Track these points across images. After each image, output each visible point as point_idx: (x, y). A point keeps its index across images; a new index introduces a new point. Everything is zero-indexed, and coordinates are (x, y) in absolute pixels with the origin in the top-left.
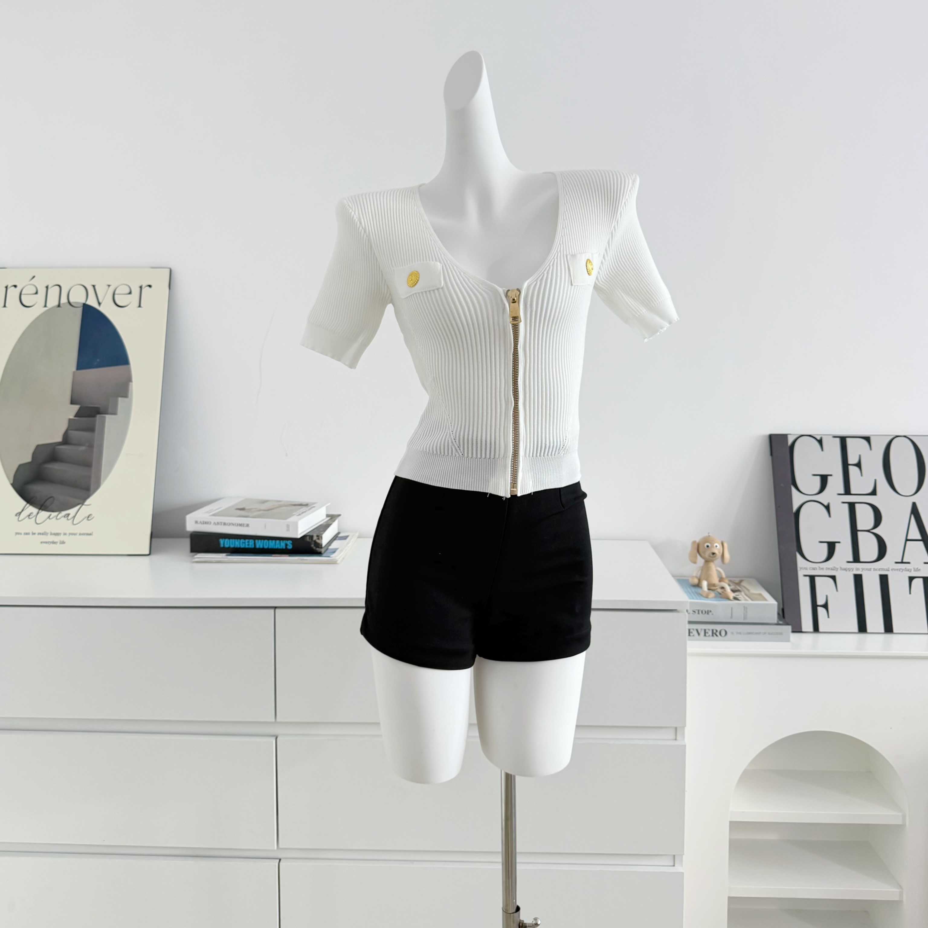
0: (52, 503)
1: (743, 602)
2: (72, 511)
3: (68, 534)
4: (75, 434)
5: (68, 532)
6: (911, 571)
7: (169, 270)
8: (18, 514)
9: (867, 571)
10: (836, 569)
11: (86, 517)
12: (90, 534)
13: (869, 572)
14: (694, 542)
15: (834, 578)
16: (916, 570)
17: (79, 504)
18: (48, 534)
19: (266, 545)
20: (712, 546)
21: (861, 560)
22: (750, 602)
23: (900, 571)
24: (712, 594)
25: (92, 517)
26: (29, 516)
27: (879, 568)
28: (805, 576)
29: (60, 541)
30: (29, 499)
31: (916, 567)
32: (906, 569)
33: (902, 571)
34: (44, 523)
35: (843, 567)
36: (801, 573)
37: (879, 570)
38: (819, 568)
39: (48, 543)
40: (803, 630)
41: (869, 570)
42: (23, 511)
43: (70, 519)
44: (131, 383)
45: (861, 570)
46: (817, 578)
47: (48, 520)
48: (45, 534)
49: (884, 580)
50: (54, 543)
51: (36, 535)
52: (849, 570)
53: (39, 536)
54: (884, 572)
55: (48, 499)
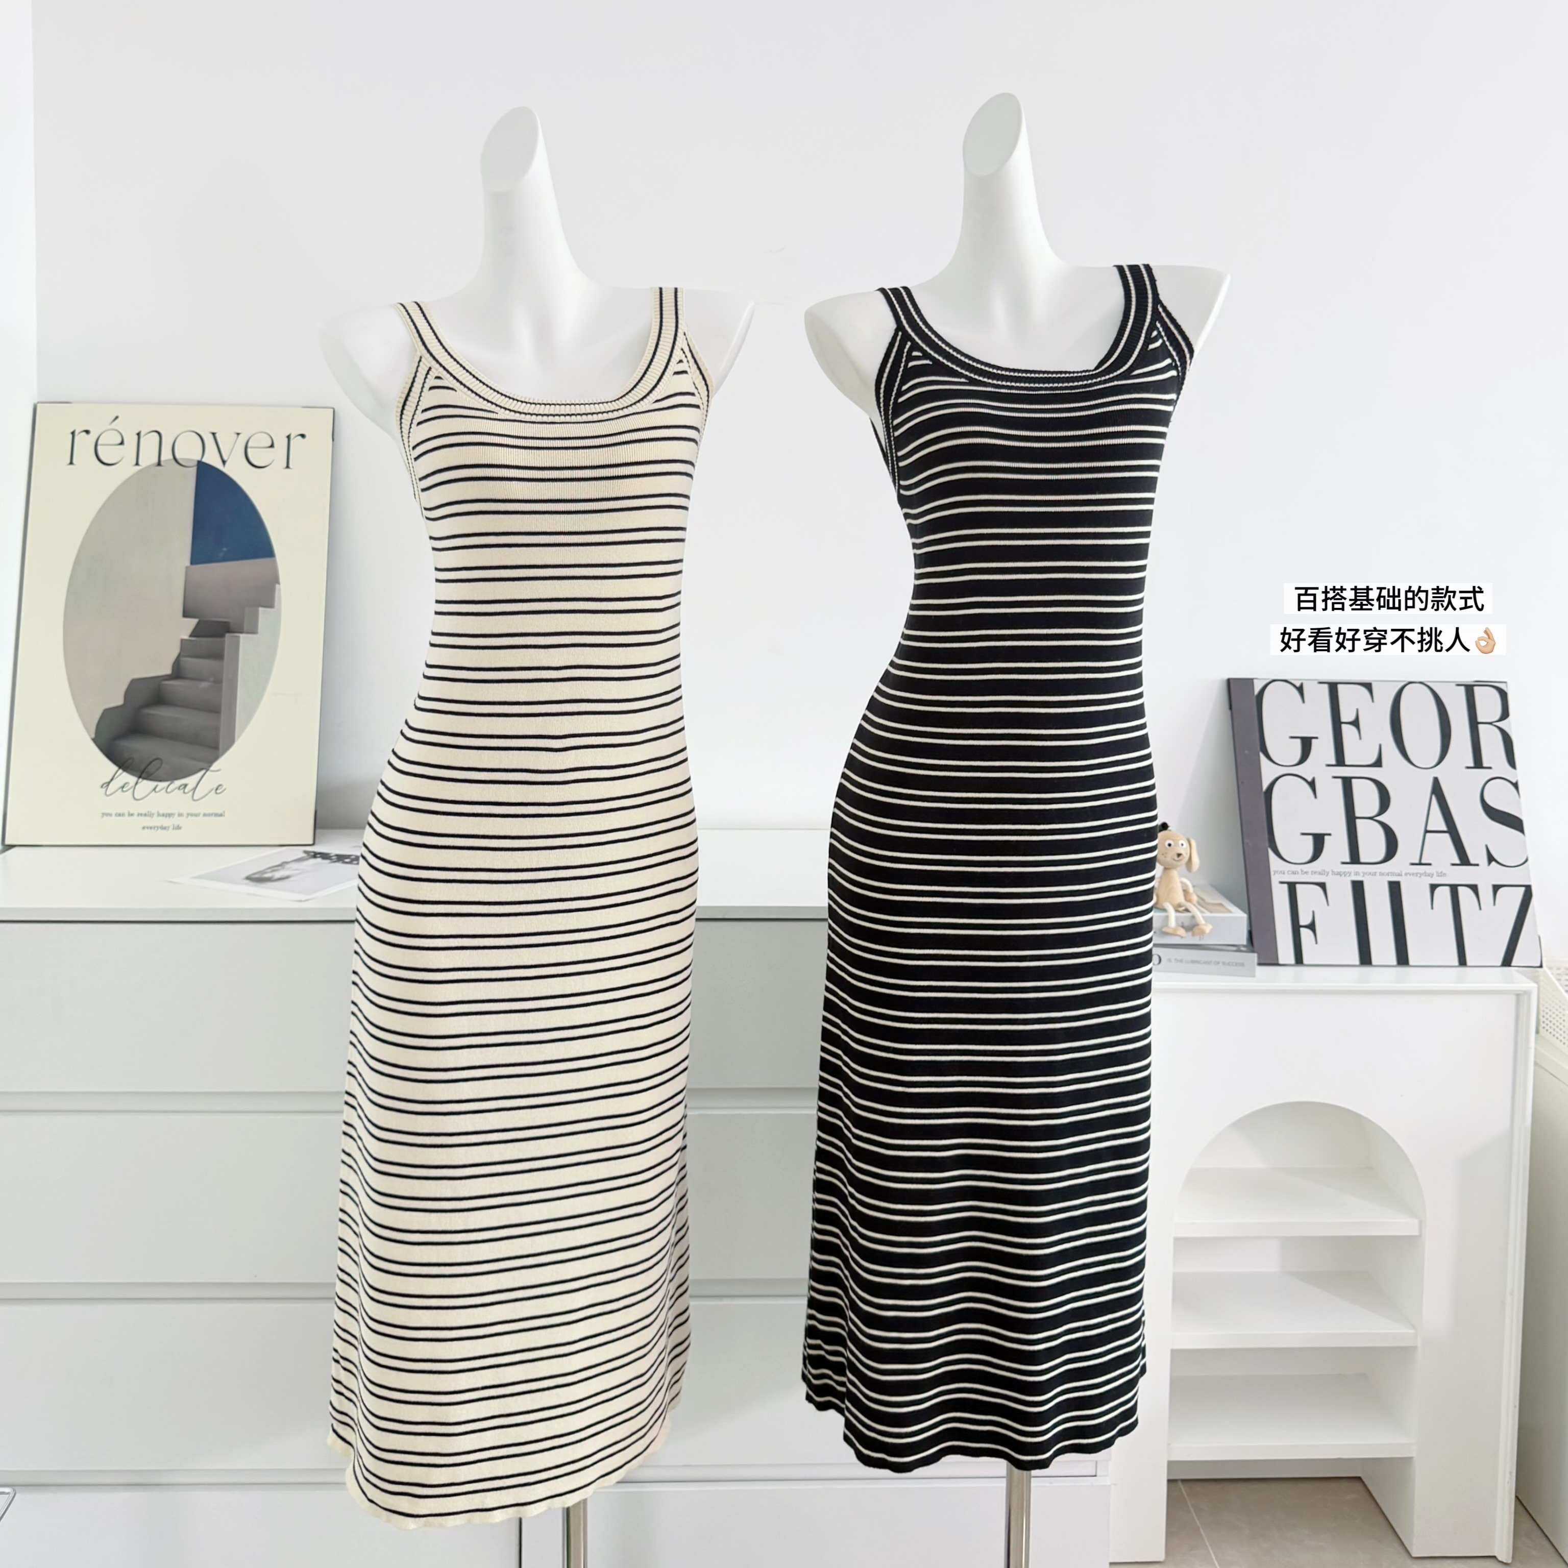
0: (158, 769)
2: (191, 781)
3: (185, 815)
5: (185, 812)
6: (1432, 877)
7: (333, 410)
8: (105, 786)
9: (1370, 876)
10: (1326, 874)
11: (212, 790)
12: (221, 815)
13: (1374, 877)
15: (1323, 886)
16: (1440, 875)
17: (202, 769)
18: (153, 814)
20: (1176, 845)
21: (1362, 860)
23: (1417, 876)
25: (223, 788)
26: (123, 787)
27: (1387, 871)
28: (1282, 883)
29: (174, 826)
30: (123, 763)
31: (1440, 871)
32: (1425, 872)
33: (1420, 877)
34: (147, 798)
35: (1336, 870)
36: (1275, 879)
37: (1388, 874)
38: (1302, 871)
39: (154, 828)
40: (1281, 962)
41: (1373, 875)
42: (112, 780)
43: (188, 792)
44: (277, 586)
45: (1362, 874)
46: (1298, 886)
47: (154, 792)
48: (148, 816)
49: (1395, 889)
50: (163, 828)
51: (135, 817)
52: (1345, 874)
53: (140, 816)
54: (1395, 877)
55: (151, 763)
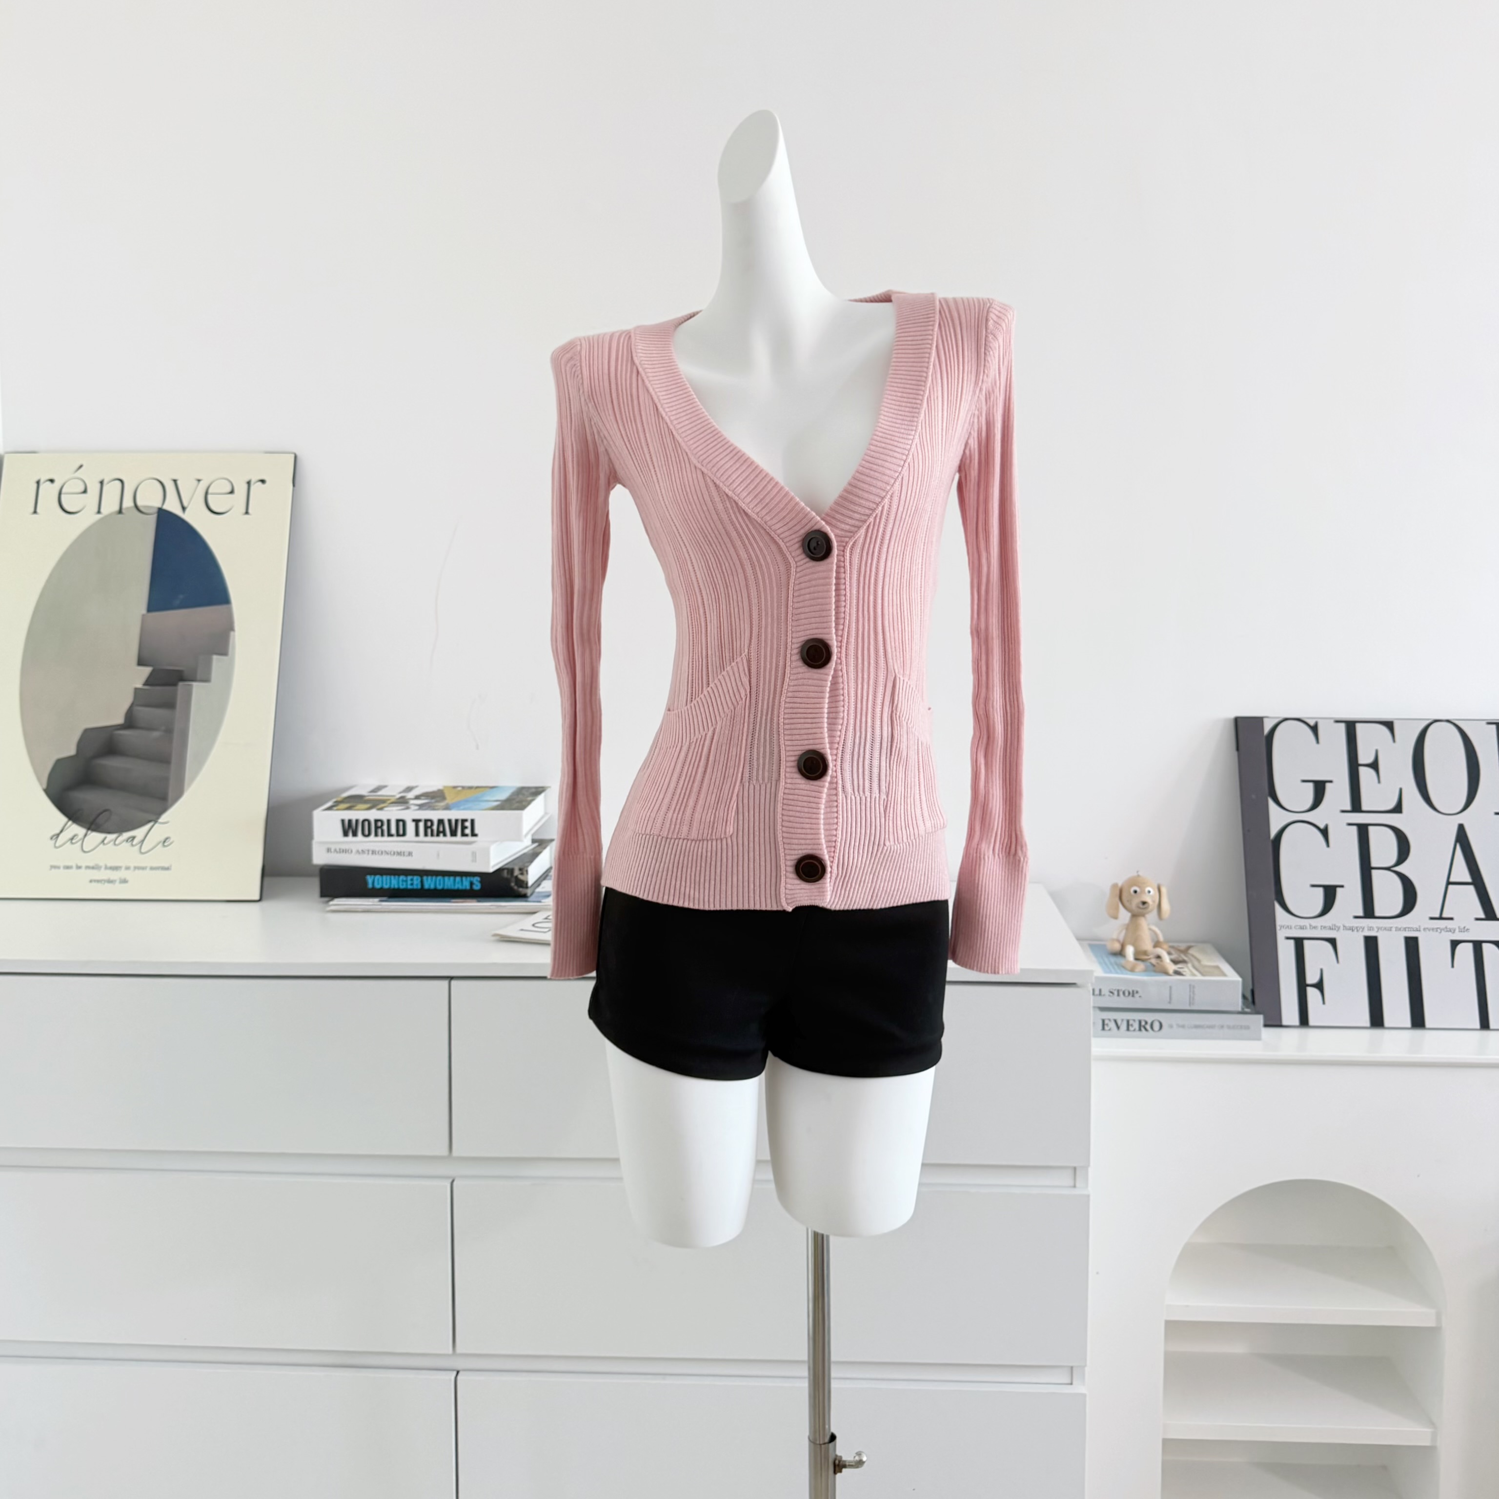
0: (108, 820)
1: (1188, 977)
2: (139, 833)
3: (132, 868)
4: (144, 713)
5: (132, 865)
6: (1454, 932)
7: (293, 456)
8: (55, 837)
9: (1383, 930)
10: (1337, 929)
11: (159, 843)
12: (168, 869)
13: (1389, 932)
14: (1115, 886)
15: (1333, 942)
16: (1461, 930)
17: (149, 821)
18: (101, 867)
19: (440, 884)
20: (1143, 891)
21: (1377, 914)
22: (1199, 977)
23: (1437, 931)
24: (1141, 966)
25: (171, 841)
26: (72, 839)
27: (1405, 926)
28: (1288, 938)
29: (121, 879)
30: (72, 813)
31: (1462, 927)
32: (1446, 928)
33: (1441, 932)
34: (95, 851)
35: (1347, 925)
36: (1281, 935)
37: (1404, 929)
38: (1310, 926)
39: (102, 881)
40: (1284, 1023)
41: (1387, 930)
42: (61, 831)
43: (136, 845)
44: (232, 633)
45: (1376, 930)
46: (1306, 943)
47: (101, 845)
48: (96, 868)
49: (1412, 945)
50: (110, 881)
51: (83, 870)
52: (1358, 929)
53: (88, 870)
54: (1413, 932)
55: (101, 813)
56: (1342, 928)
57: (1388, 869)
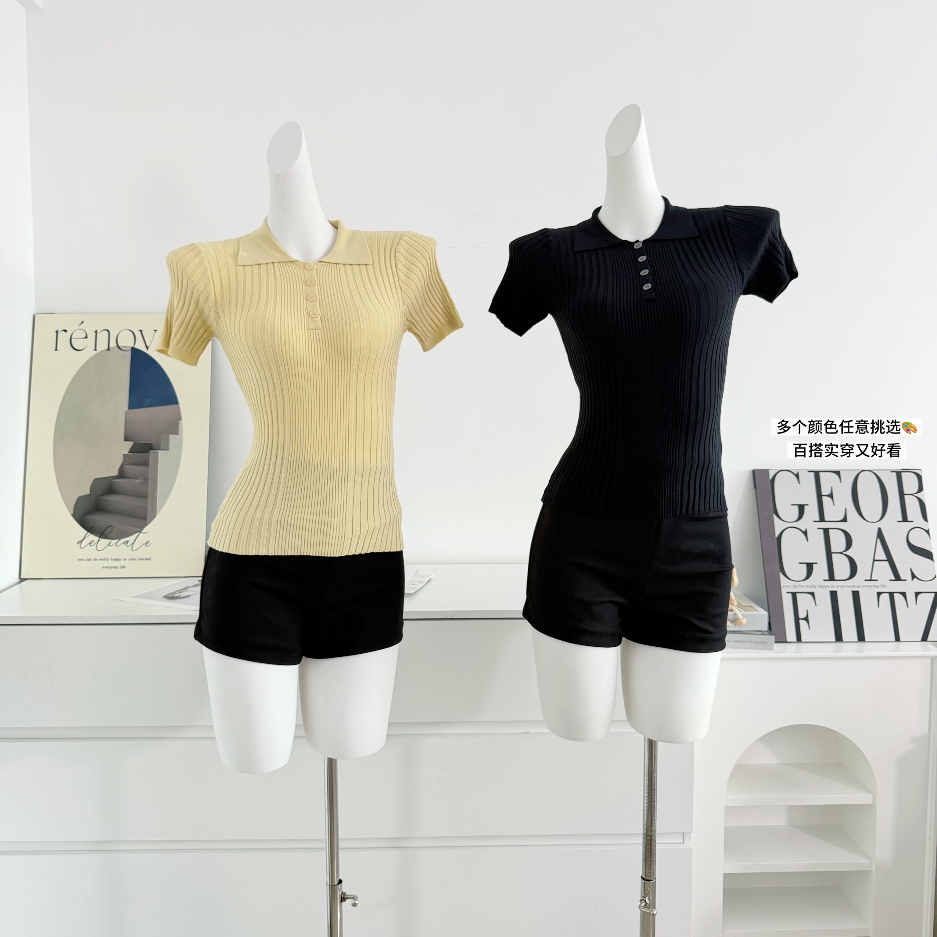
0: (111, 532)
2: (131, 539)
3: (128, 560)
4: (130, 469)
5: (127, 558)
6: (878, 588)
8: (79, 543)
9: (840, 587)
10: (814, 587)
11: (144, 544)
12: (149, 559)
15: (812, 594)
16: (883, 586)
17: (137, 532)
18: (109, 559)
21: (836, 578)
23: (869, 587)
26: (90, 543)
27: (852, 585)
28: (788, 593)
29: (121, 566)
30: (89, 528)
31: (883, 584)
32: (874, 585)
33: (871, 588)
34: (104, 550)
35: (820, 585)
36: (784, 591)
38: (800, 585)
39: (110, 567)
40: (788, 640)
41: (842, 587)
42: (84, 539)
43: (129, 546)
44: (180, 421)
45: (836, 587)
46: (798, 594)
47: (108, 546)
48: (106, 560)
49: (856, 595)
50: (115, 567)
51: (98, 561)
52: (826, 587)
53: (101, 561)
54: (855, 588)
55: (106, 529)
56: (817, 586)
57: (841, 553)
